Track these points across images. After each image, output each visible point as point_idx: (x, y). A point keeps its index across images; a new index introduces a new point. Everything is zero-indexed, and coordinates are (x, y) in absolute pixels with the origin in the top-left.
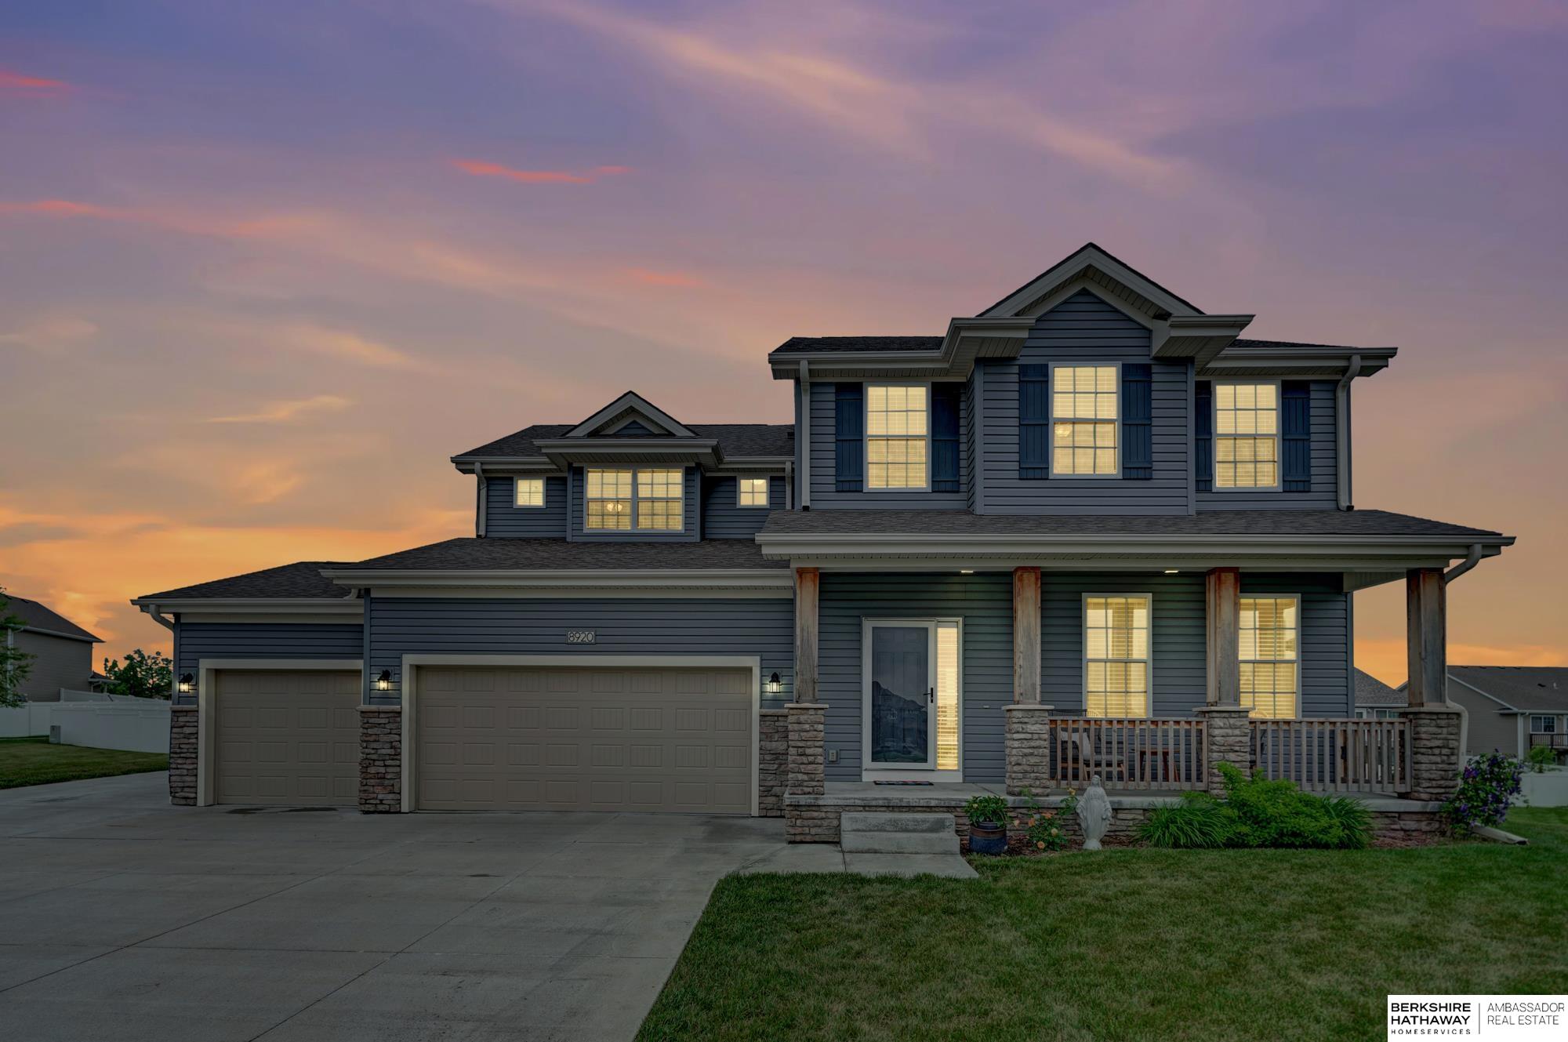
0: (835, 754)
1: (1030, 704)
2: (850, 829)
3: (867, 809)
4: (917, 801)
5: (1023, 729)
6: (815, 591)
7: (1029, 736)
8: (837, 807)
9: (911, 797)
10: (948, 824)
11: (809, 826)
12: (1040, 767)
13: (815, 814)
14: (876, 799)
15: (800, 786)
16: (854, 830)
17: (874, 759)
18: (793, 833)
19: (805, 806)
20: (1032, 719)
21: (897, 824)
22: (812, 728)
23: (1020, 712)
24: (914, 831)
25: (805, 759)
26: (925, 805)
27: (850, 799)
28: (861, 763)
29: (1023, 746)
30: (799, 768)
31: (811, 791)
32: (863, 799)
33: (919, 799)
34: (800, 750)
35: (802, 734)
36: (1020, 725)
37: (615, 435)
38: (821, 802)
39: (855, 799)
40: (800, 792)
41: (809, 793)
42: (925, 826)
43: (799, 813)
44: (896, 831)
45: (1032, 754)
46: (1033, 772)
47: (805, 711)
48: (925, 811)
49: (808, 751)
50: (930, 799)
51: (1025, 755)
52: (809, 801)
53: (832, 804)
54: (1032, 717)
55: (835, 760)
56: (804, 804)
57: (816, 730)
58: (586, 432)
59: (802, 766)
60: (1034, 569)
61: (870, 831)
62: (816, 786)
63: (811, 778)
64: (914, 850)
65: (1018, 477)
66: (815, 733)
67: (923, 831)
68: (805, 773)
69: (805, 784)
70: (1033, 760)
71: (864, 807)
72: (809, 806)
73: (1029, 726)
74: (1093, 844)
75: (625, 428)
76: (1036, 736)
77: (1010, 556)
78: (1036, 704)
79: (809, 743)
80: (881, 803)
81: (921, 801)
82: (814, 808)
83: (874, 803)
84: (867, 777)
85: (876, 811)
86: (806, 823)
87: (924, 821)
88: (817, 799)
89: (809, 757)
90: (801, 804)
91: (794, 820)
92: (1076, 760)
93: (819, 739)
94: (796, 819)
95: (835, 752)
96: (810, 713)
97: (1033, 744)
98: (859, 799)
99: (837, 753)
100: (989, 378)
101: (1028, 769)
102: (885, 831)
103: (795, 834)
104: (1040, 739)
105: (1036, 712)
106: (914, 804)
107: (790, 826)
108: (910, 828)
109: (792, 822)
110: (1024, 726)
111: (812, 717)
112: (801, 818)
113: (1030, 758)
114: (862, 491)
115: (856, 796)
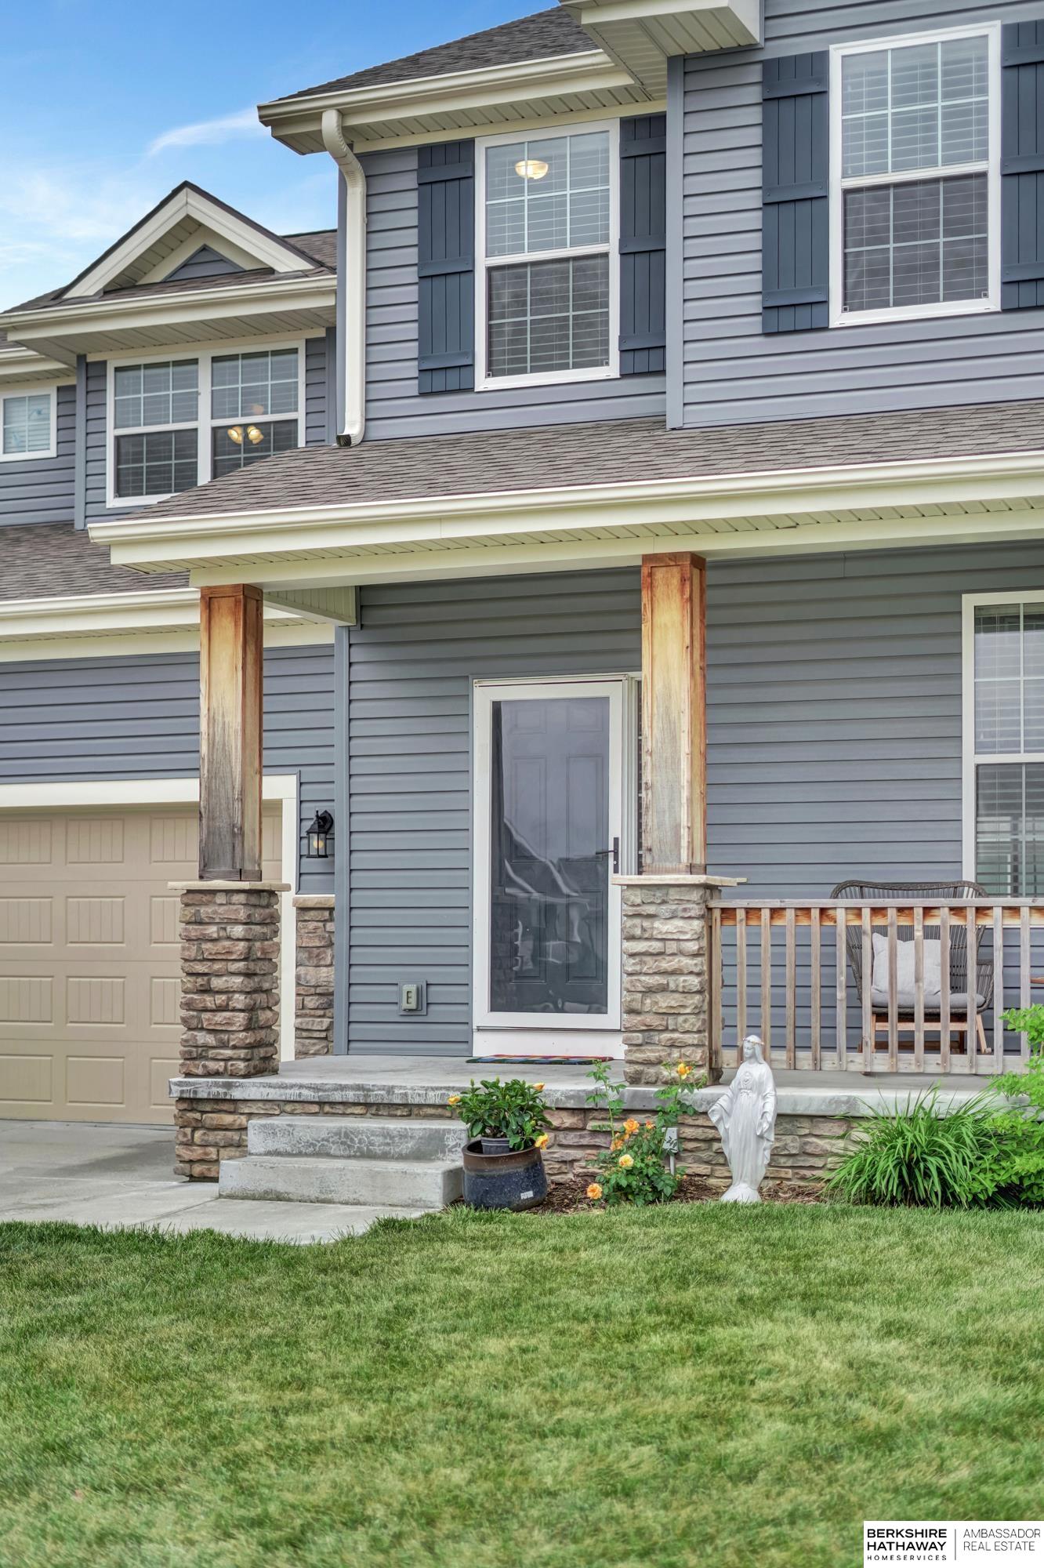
0: (413, 995)
1: (668, 871)
2: (262, 1150)
3: (327, 1108)
4: (422, 1092)
5: (644, 930)
6: (236, 635)
7: (656, 946)
8: (268, 1106)
9: (409, 1085)
10: (451, 1143)
11: (216, 1145)
12: (681, 1019)
13: (228, 1119)
14: (342, 1088)
15: (200, 1057)
16: (269, 1153)
17: (495, 1007)
18: (187, 1158)
19: (208, 1100)
20: (664, 907)
21: (352, 1140)
22: (222, 934)
23: (638, 892)
24: (385, 1157)
25: (209, 1001)
26: (438, 1101)
27: (292, 1086)
28: (470, 1014)
29: (645, 969)
30: (200, 1021)
31: (221, 1070)
32: (316, 1088)
33: (427, 1089)
34: (200, 981)
35: (205, 946)
36: (637, 921)
37: (169, 283)
38: (237, 1094)
39: (301, 1086)
40: (200, 1071)
41: (217, 1074)
42: (408, 1146)
43: (197, 1116)
44: (349, 1157)
45: (664, 989)
46: (666, 1030)
47: (205, 898)
48: (440, 1117)
49: (217, 983)
50: (448, 1089)
51: (650, 991)
52: (215, 1090)
53: (259, 1097)
54: (664, 902)
55: (413, 1005)
56: (205, 1096)
57: (229, 938)
58: (100, 286)
59: (205, 1016)
60: (675, 557)
61: (300, 1154)
62: (231, 1059)
63: (221, 1041)
64: (352, 1197)
65: (760, 331)
66: (227, 943)
67: (402, 1157)
68: (210, 1031)
69: (211, 1053)
70: (664, 1002)
71: (321, 1104)
72: (217, 1101)
73: (657, 924)
74: (742, 1192)
75: (184, 266)
76: (672, 947)
77: (633, 533)
78: (678, 871)
79: (217, 966)
80: (350, 1096)
81: (431, 1094)
82: (226, 1107)
83: (337, 1096)
84: (484, 1046)
85: (344, 1114)
86: (212, 1137)
87: (404, 1136)
88: (229, 1086)
89: (217, 996)
90: (200, 1096)
91: (188, 1130)
92: (855, 1005)
93: (234, 957)
94: (194, 1129)
95: (413, 988)
96: (218, 901)
97: (665, 964)
98: (309, 1088)
99: (419, 992)
100: (697, 102)
101: (655, 1021)
102: (328, 1155)
103: (191, 1162)
104: (681, 953)
105: (672, 891)
106: (417, 1101)
107: (182, 1143)
108: (378, 1150)
109: (185, 1135)
110: (646, 924)
111: (221, 909)
112: (203, 1127)
113: (658, 997)
114: (471, 390)
115: (305, 1081)
